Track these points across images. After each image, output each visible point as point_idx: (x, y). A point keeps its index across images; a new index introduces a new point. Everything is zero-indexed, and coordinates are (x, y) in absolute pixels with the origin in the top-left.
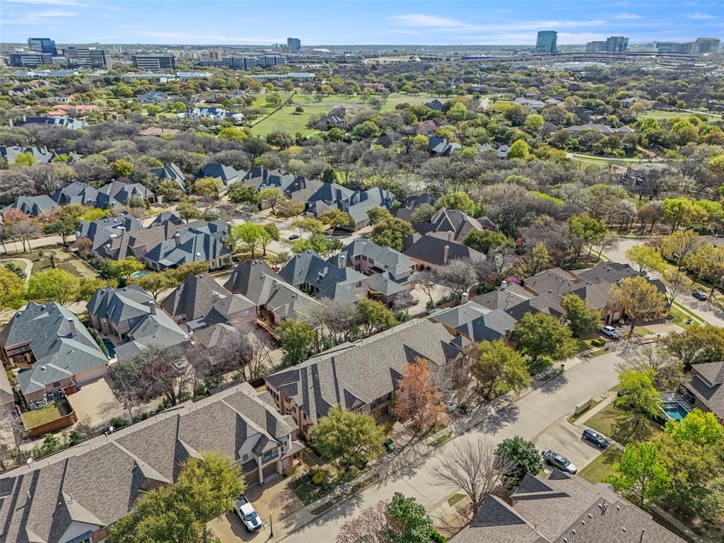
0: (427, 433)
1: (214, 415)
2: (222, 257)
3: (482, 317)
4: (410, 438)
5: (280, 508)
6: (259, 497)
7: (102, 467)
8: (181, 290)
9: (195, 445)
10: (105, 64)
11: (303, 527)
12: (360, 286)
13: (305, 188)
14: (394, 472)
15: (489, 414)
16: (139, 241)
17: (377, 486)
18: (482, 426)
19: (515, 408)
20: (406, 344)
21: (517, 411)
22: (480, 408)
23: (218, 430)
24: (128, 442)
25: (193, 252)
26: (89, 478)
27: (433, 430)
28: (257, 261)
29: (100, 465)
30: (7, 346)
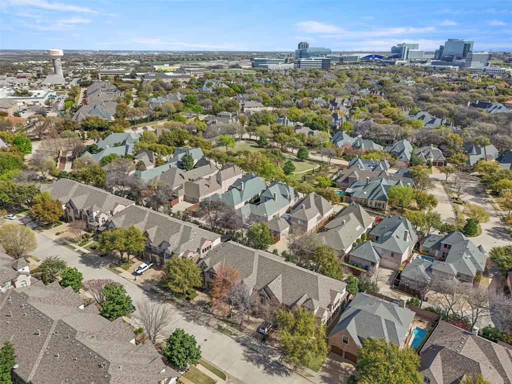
0: (229, 322)
1: (174, 227)
2: (378, 202)
5: (152, 278)
11: (142, 288)
14: (188, 313)
30: (233, 184)
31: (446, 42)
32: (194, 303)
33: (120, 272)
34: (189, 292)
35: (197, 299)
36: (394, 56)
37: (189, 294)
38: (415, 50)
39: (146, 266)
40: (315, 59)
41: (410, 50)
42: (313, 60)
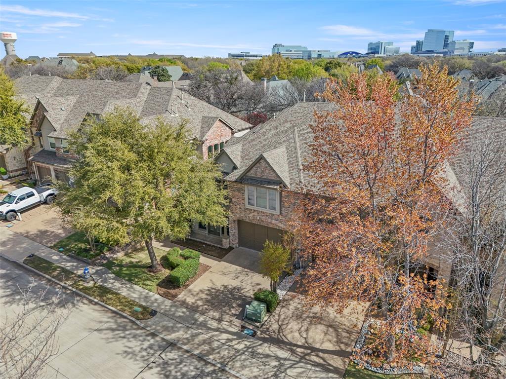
31: (426, 33)
32: (190, 300)
34: (174, 259)
35: (201, 285)
37: (172, 266)
38: (391, 47)
40: (295, 51)
41: (386, 47)
42: (293, 52)
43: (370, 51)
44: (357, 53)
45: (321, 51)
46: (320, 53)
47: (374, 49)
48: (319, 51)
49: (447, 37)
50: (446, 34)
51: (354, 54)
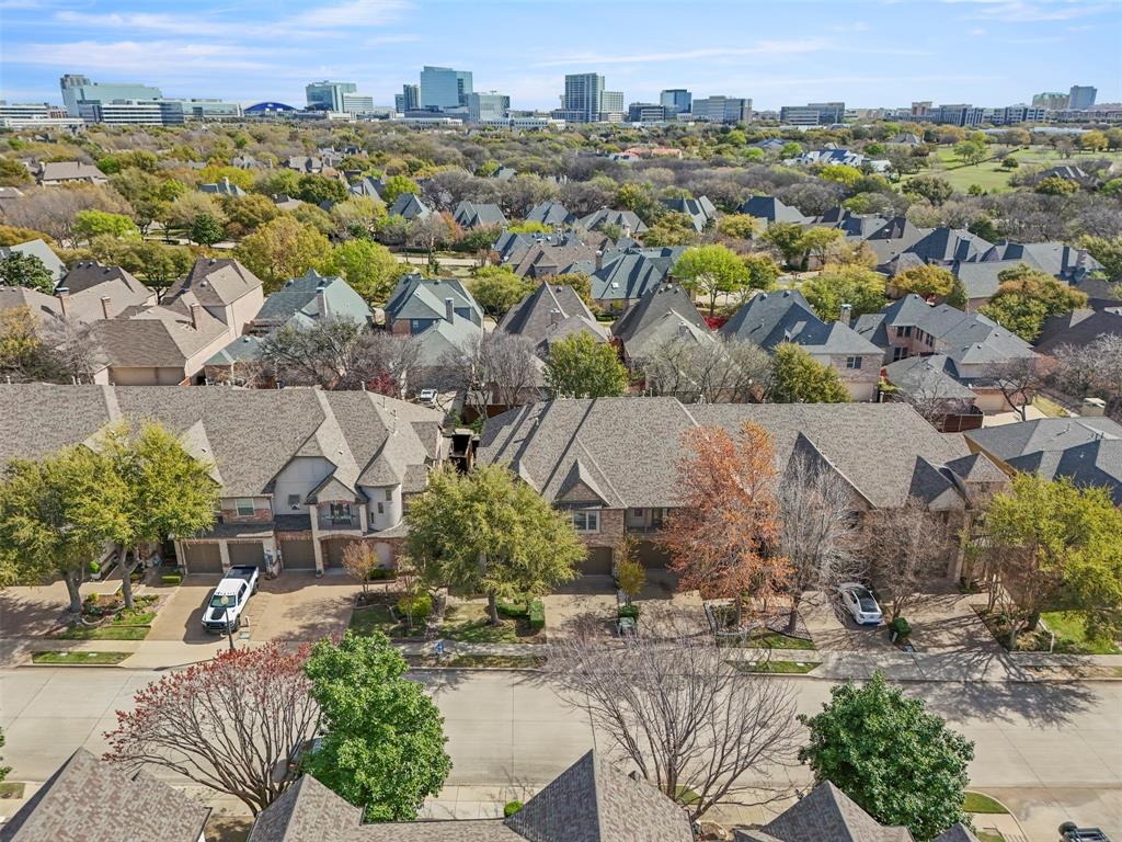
1: (285, 407)
3: (1097, 443)
4: (693, 631)
5: (300, 623)
6: (291, 591)
7: (60, 413)
8: (520, 305)
9: (218, 439)
10: (742, 118)
12: (858, 366)
13: (901, 237)
15: (977, 676)
16: (548, 259)
17: (519, 679)
18: (930, 689)
19: (1084, 696)
20: (805, 434)
21: (1082, 703)
22: (960, 651)
23: (273, 433)
24: (129, 397)
25: (608, 281)
26: (32, 421)
27: (770, 639)
28: (670, 286)
29: (60, 410)
30: (256, 317)
32: (563, 635)
33: (122, 656)
35: (555, 621)
36: (316, 105)
39: (244, 587)
40: (139, 103)
43: (313, 103)
44: (287, 108)
45: (200, 100)
46: (197, 104)
47: (322, 99)
48: (193, 101)
49: (460, 82)
50: (459, 77)
51: (280, 110)
